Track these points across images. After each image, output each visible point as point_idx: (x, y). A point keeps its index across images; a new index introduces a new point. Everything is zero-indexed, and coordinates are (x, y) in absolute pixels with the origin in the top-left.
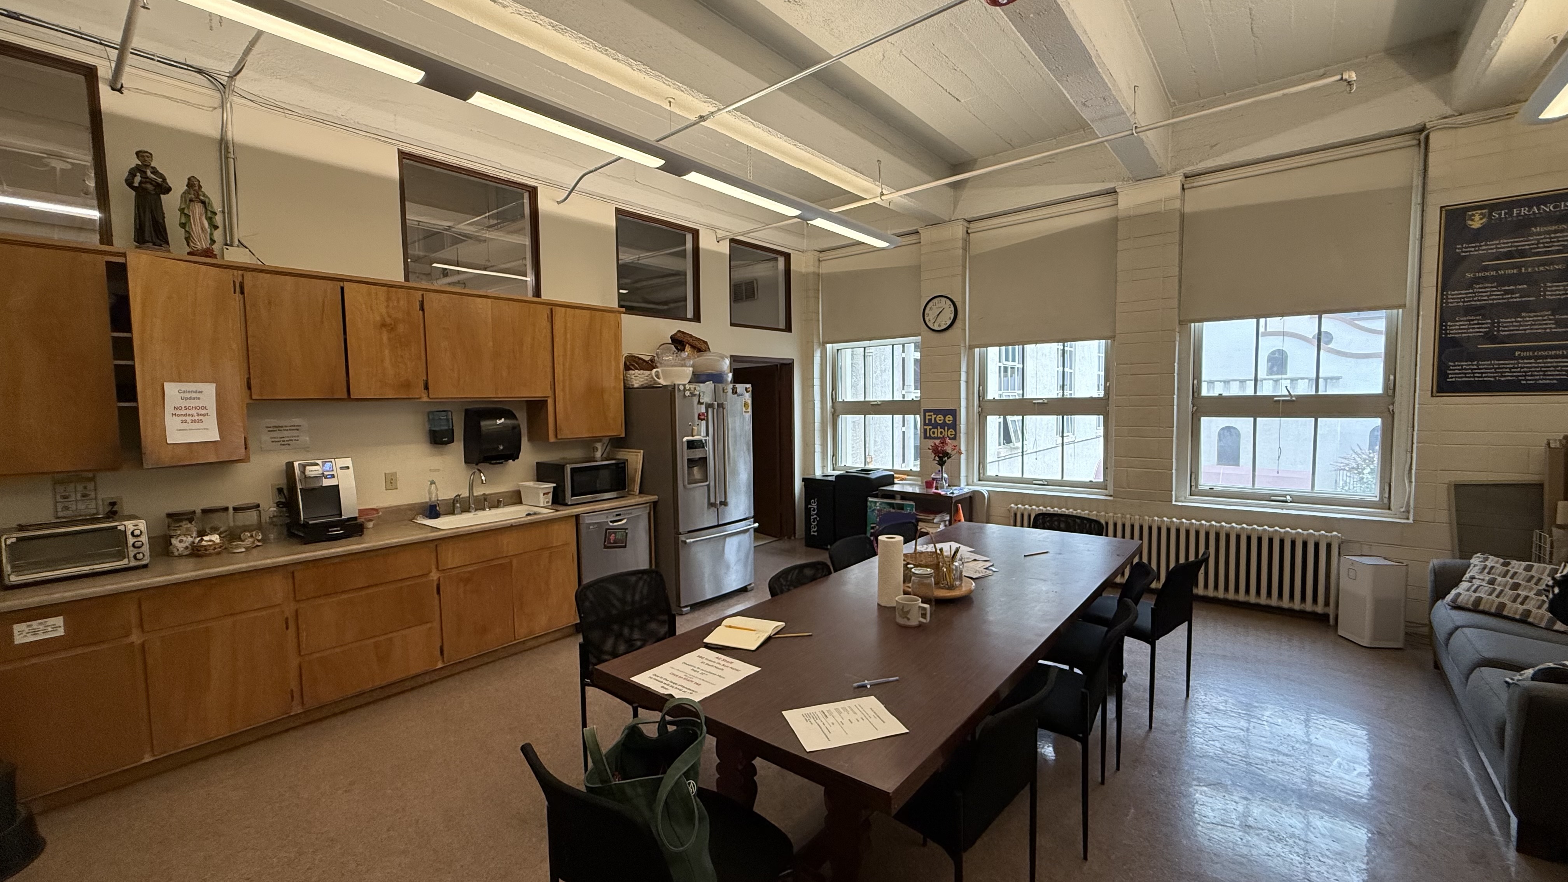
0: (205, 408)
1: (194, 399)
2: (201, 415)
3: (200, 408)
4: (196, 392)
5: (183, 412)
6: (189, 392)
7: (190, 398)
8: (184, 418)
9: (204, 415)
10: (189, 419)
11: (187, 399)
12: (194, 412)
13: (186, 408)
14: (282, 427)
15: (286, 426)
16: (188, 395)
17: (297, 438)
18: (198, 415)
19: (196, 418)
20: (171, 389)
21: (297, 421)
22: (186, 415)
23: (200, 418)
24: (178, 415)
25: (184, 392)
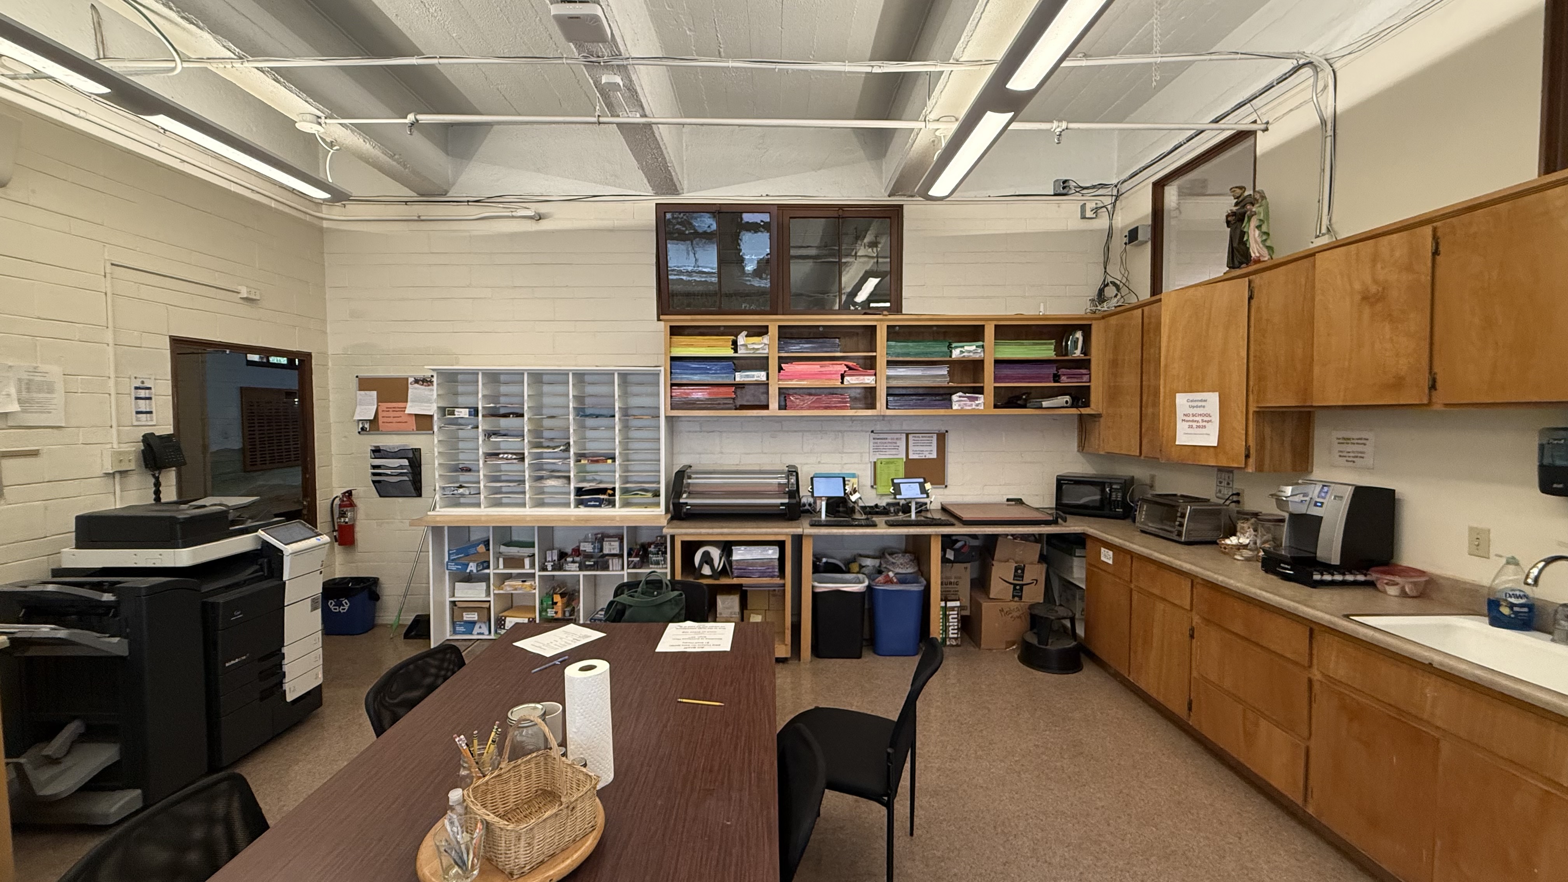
0: (1209, 415)
1: (1200, 407)
2: (1206, 421)
3: (1205, 415)
4: (1201, 401)
5: (1191, 418)
6: (1195, 401)
7: (1197, 407)
8: (1191, 424)
9: (1208, 422)
10: (1194, 424)
11: (1193, 407)
12: (1199, 419)
13: (1193, 415)
14: (1349, 439)
15: (1353, 439)
16: (1195, 404)
17: (1362, 455)
18: (1203, 421)
19: (1201, 424)
20: (1182, 400)
21: (1364, 435)
22: (1193, 421)
23: (1204, 424)
24: (1188, 421)
25: (1192, 401)
